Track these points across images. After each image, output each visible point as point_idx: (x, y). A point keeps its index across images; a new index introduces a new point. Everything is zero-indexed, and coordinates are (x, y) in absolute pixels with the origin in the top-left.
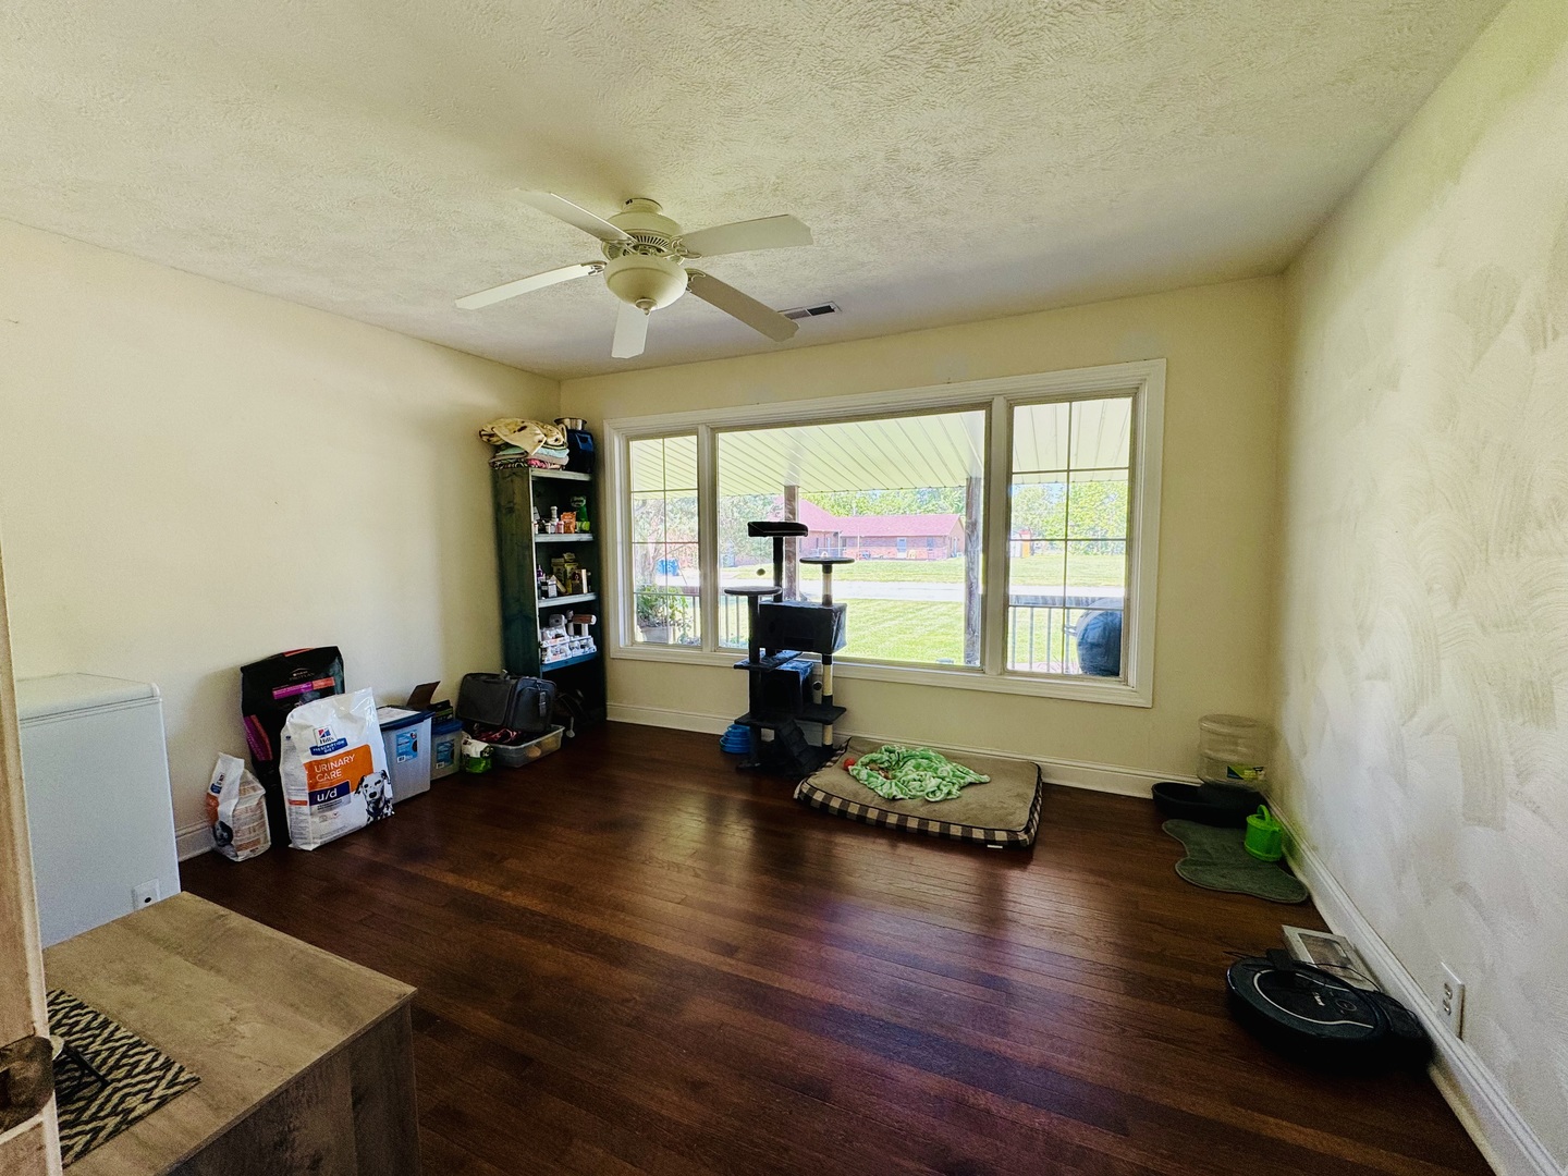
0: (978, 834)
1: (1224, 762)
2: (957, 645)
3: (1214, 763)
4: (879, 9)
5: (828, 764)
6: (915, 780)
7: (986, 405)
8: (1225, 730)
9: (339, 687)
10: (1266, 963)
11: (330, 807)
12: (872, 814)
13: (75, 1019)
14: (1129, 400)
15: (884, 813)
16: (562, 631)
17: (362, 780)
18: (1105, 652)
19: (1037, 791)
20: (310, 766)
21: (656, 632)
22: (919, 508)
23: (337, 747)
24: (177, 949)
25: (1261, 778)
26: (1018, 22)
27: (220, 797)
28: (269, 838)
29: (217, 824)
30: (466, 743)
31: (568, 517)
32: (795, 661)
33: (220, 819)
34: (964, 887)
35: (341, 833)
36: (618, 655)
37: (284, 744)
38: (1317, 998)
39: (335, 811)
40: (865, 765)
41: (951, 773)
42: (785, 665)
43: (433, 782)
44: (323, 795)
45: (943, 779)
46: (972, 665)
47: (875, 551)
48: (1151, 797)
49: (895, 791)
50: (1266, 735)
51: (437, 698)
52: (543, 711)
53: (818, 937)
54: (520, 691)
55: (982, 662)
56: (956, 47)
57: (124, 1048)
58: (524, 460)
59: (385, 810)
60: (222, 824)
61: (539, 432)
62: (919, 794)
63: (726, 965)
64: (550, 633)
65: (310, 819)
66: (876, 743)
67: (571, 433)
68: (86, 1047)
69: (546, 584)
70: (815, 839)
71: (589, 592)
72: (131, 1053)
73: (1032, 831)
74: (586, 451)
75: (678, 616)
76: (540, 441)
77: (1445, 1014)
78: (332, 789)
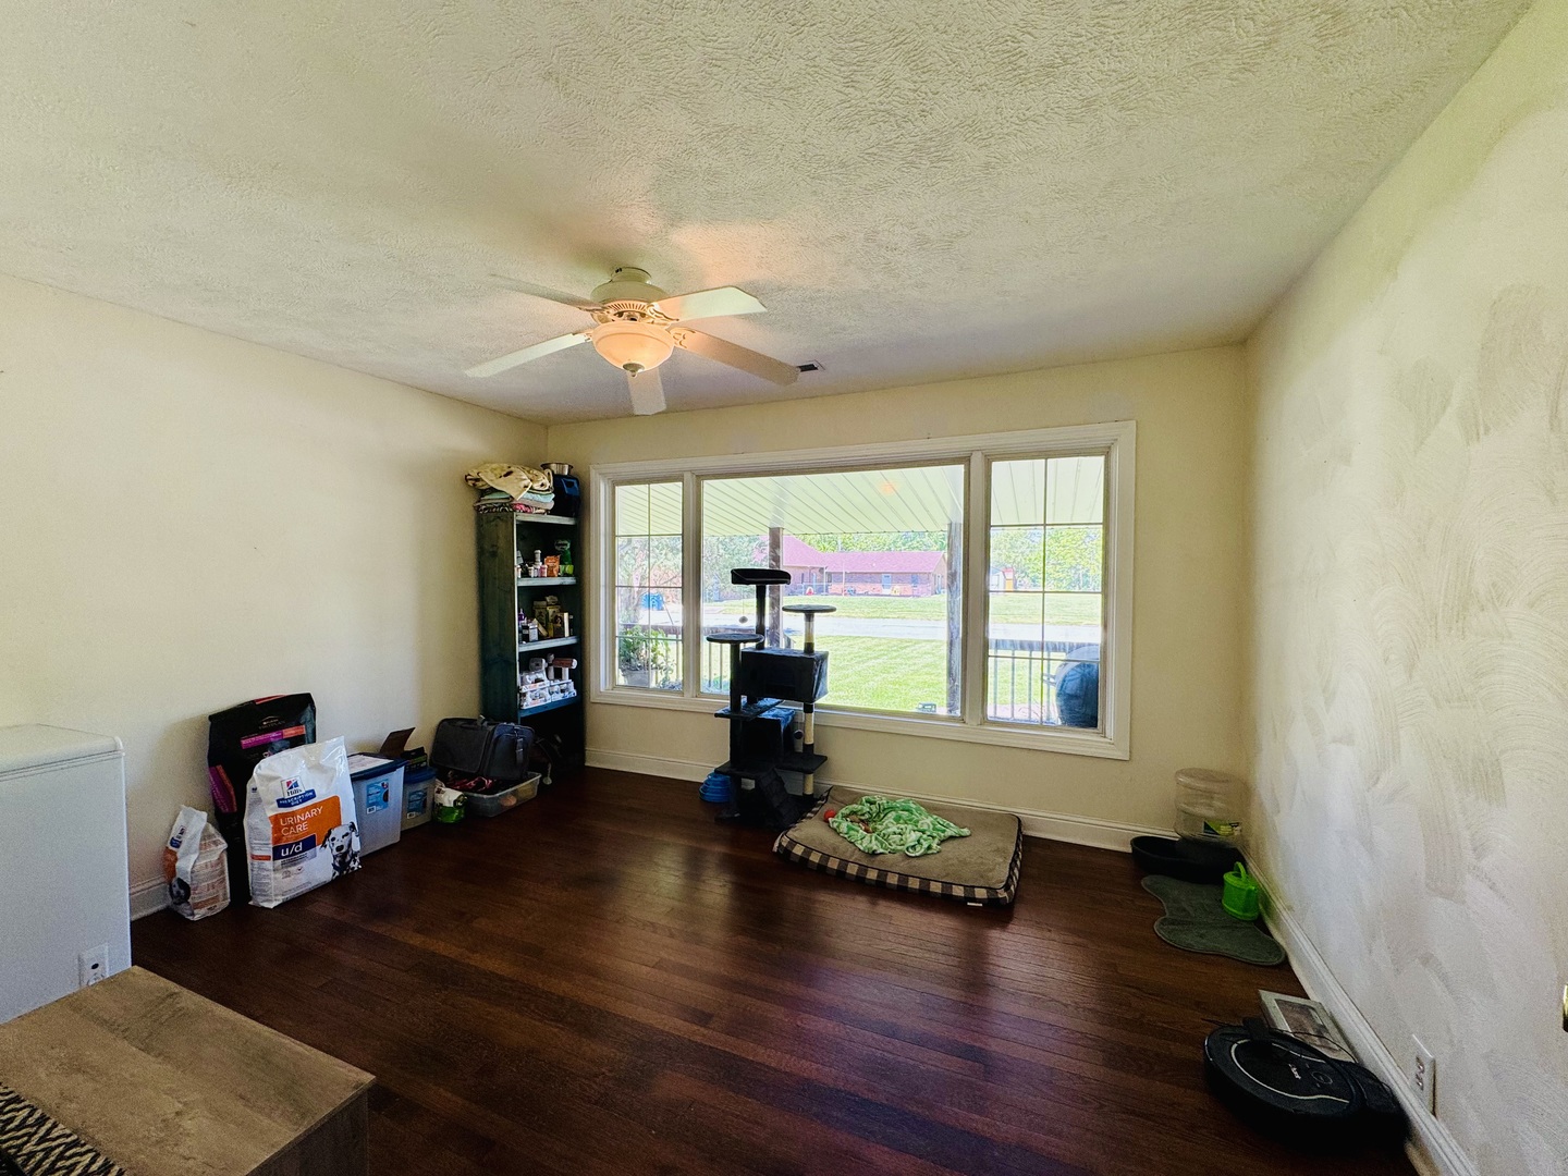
0: (958, 891)
1: (1200, 817)
2: (941, 685)
3: (1190, 817)
4: (856, 114)
5: (809, 815)
6: (895, 833)
7: (965, 460)
8: (1202, 785)
9: (310, 735)
10: (1243, 1032)
11: (294, 863)
12: (852, 870)
13: (9, 1115)
14: (1102, 458)
15: (863, 869)
16: (542, 676)
17: (330, 833)
18: (1083, 705)
19: (1017, 845)
20: (275, 819)
21: (638, 675)
22: (904, 545)
23: (305, 800)
24: (125, 1034)
25: (1236, 833)
26: (986, 128)
27: (180, 852)
28: (229, 895)
29: (174, 882)
30: (439, 791)
31: (552, 561)
32: (776, 709)
33: (178, 876)
34: (945, 949)
35: (304, 889)
36: (598, 700)
37: (250, 795)
38: (1294, 1070)
39: (299, 866)
40: (845, 817)
41: (931, 826)
42: (766, 713)
43: (403, 833)
44: (287, 850)
45: (923, 832)
46: (953, 714)
47: (860, 587)
48: (1130, 850)
49: (875, 846)
50: (1240, 789)
51: (410, 745)
52: (520, 757)
53: (794, 1004)
54: (498, 737)
55: (963, 712)
56: (929, 148)
57: (61, 1148)
58: (509, 505)
59: (352, 865)
60: (180, 881)
61: (525, 477)
62: (899, 848)
63: (698, 1033)
64: (529, 678)
65: (272, 875)
66: (857, 793)
67: (557, 478)
68: (20, 1147)
69: (527, 628)
70: (794, 895)
71: (570, 635)
72: (68, 1154)
73: (1012, 888)
74: (571, 495)
75: (660, 660)
76: (526, 487)
77: (1418, 1089)
78: (297, 843)
